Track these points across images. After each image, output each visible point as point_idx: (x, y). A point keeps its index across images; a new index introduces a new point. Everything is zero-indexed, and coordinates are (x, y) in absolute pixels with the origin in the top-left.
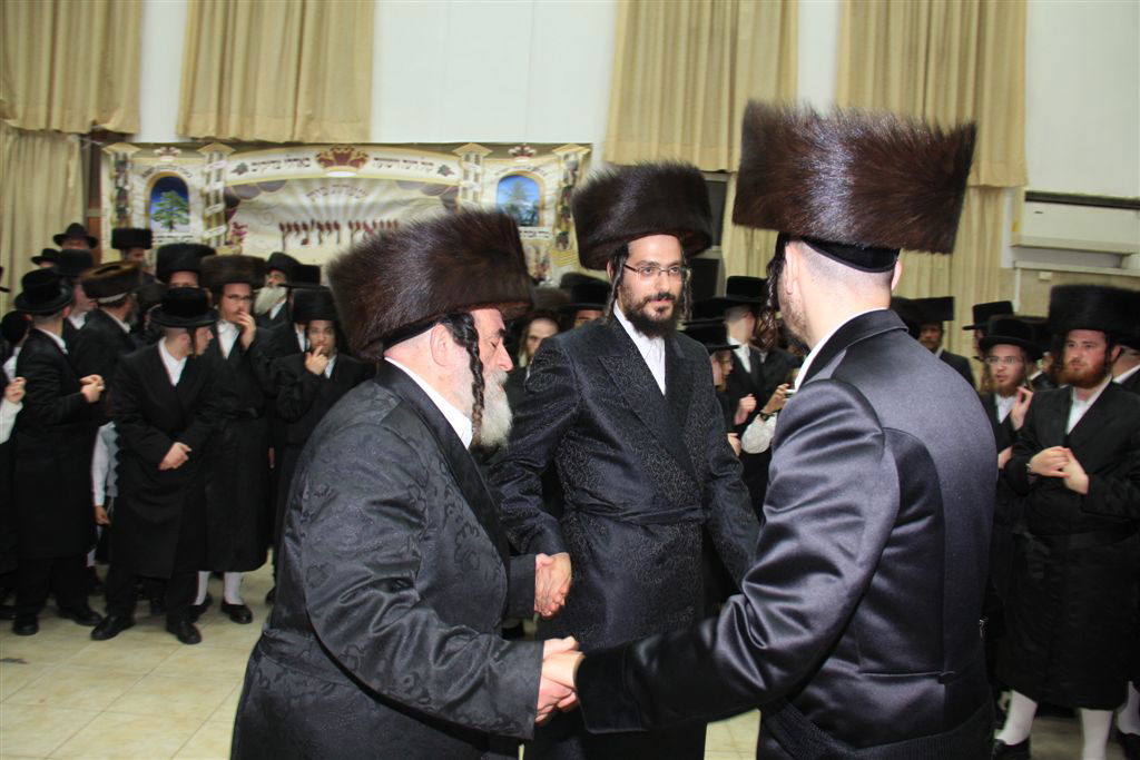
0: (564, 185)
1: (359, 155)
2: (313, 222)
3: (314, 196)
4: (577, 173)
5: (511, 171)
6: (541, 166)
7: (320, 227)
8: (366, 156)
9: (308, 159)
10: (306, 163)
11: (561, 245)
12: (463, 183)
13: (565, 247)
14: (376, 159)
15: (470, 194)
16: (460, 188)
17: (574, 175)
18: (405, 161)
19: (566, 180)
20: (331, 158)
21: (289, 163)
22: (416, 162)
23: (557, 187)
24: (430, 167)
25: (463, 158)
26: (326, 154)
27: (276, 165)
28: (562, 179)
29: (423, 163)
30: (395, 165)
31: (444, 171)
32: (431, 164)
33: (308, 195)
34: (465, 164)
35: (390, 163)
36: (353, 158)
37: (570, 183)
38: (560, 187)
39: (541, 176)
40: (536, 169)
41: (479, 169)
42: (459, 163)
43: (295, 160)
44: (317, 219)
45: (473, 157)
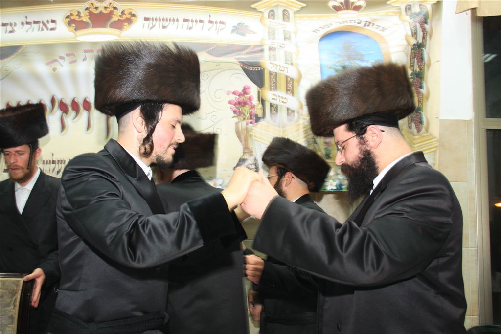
0: (413, 41)
1: (123, 13)
2: (53, 101)
3: (56, 65)
4: (427, 27)
5: (335, 27)
6: (375, 20)
7: (63, 107)
8: (134, 15)
9: (53, 21)
10: (51, 25)
11: (413, 125)
12: (268, 43)
13: (419, 131)
14: (146, 19)
15: (280, 54)
16: (266, 48)
17: (424, 30)
18: (186, 20)
19: (415, 34)
20: (86, 19)
21: (27, 27)
22: (201, 21)
23: (405, 43)
24: (222, 26)
25: (266, 15)
26: (79, 14)
27: (9, 28)
28: (410, 33)
29: (210, 22)
30: (172, 26)
31: (239, 29)
32: (222, 23)
33: (47, 64)
34: (267, 21)
35: (165, 23)
36: (115, 18)
37: (420, 40)
38: (409, 43)
39: (378, 31)
40: (368, 23)
41: (289, 26)
42: (261, 20)
43: (36, 22)
44: (59, 96)
45: (279, 13)
